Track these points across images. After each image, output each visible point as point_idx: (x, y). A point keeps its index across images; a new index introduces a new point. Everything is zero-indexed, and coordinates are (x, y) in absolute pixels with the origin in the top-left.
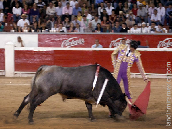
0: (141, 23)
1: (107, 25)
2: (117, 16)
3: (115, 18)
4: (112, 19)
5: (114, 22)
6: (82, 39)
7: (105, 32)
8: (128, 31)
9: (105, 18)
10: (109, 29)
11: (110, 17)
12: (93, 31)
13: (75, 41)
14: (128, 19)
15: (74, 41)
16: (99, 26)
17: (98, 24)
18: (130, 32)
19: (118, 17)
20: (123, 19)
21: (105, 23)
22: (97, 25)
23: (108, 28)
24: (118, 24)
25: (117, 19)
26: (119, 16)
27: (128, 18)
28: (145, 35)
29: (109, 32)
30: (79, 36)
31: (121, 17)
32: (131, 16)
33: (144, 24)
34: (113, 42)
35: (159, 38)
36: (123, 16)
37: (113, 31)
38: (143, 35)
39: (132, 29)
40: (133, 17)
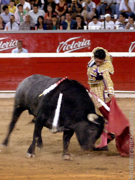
0: (104, 15)
1: (54, 19)
2: (69, 5)
3: (65, 8)
4: (61, 9)
5: (64, 14)
6: (14, 40)
7: (50, 28)
8: (85, 27)
9: (50, 9)
10: (57, 24)
11: (57, 7)
12: (33, 28)
13: (5, 44)
14: (86, 9)
15: (3, 43)
16: (40, 20)
17: (40, 18)
18: (87, 28)
19: (70, 7)
20: (78, 9)
21: (50, 15)
22: (38, 19)
23: (54, 23)
24: (70, 17)
25: (69, 9)
26: (72, 5)
27: (84, 7)
28: (109, 33)
29: (56, 29)
30: (11, 36)
31: (74, 6)
32: (89, 5)
33: (108, 16)
34: (62, 44)
35: (131, 37)
36: (78, 4)
37: (61, 27)
38: (107, 33)
39: (91, 23)
40: (92, 6)
